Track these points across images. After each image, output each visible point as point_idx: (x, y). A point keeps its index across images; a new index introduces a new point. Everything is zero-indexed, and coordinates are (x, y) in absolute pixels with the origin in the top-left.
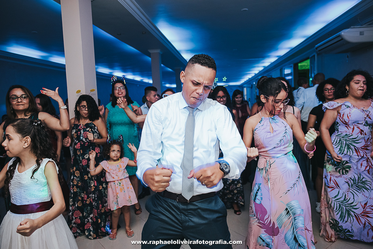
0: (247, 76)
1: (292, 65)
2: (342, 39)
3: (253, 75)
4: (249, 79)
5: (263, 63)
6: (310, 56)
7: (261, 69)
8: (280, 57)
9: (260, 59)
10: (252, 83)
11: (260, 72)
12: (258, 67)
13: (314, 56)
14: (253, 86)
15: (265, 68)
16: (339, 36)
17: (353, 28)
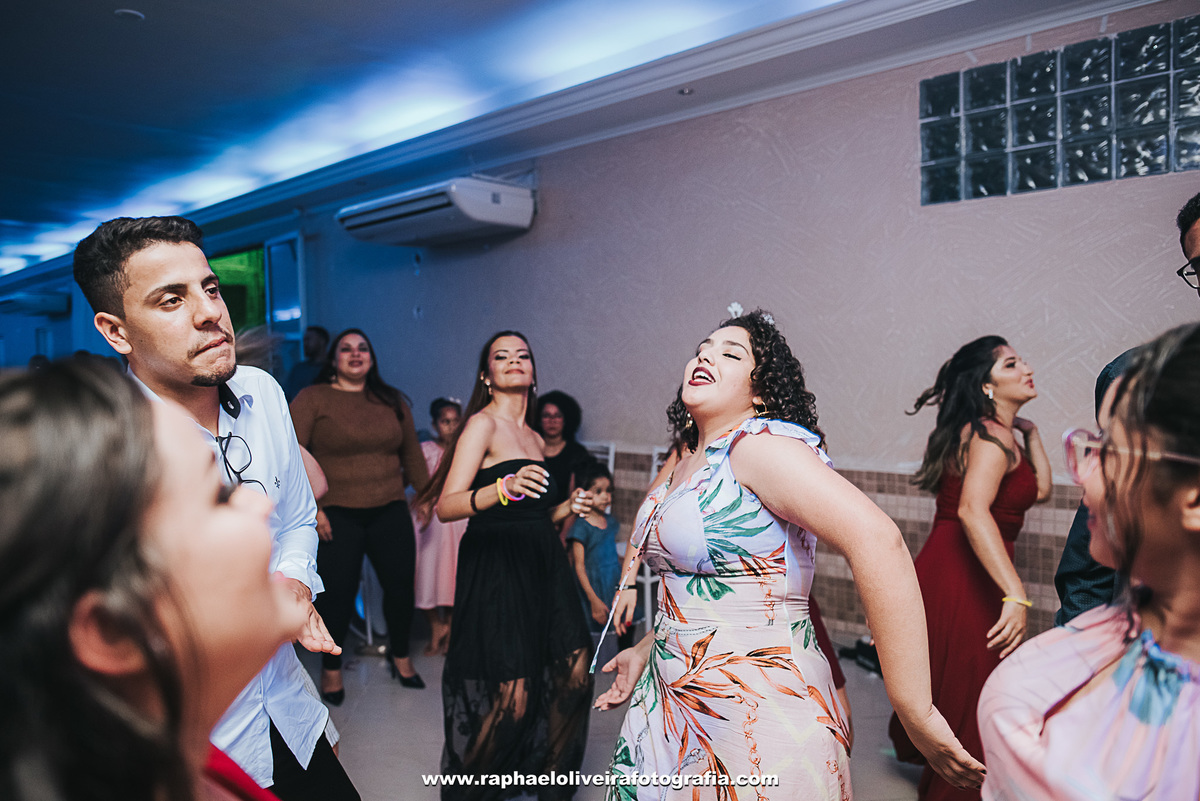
2: (449, 204)
6: (269, 242)
13: (290, 243)
16: (443, 194)
17: (477, 178)
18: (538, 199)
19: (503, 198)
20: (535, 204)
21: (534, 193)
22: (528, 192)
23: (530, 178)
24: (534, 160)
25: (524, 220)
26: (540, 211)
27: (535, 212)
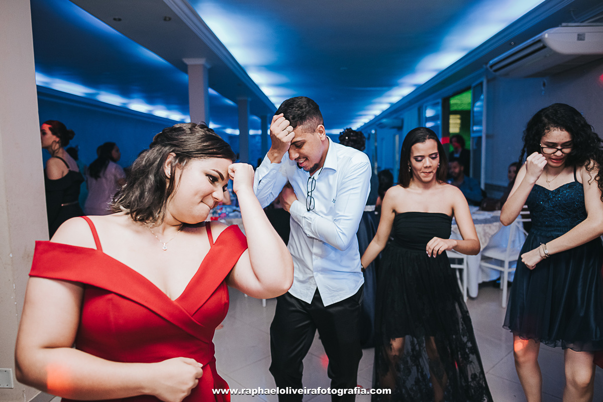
0: (360, 118)
1: (440, 101)
2: (544, 47)
3: (372, 118)
4: (365, 124)
5: (390, 96)
6: (474, 85)
7: (385, 107)
8: (419, 87)
9: (385, 88)
10: (369, 132)
11: (384, 112)
12: (381, 103)
13: (481, 84)
14: (371, 136)
15: (392, 105)
16: (539, 41)
19: (587, 36)
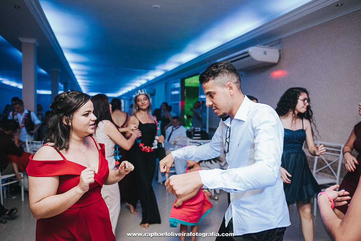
1: (179, 80)
2: (249, 56)
4: (129, 92)
6: (200, 72)
7: (144, 82)
8: (168, 72)
10: (131, 96)
16: (247, 53)
17: (259, 47)
18: (281, 53)
19: (268, 53)
20: (280, 55)
21: (280, 51)
22: (277, 51)
23: (279, 46)
24: (280, 40)
25: (275, 60)
26: (282, 57)
27: (280, 57)
